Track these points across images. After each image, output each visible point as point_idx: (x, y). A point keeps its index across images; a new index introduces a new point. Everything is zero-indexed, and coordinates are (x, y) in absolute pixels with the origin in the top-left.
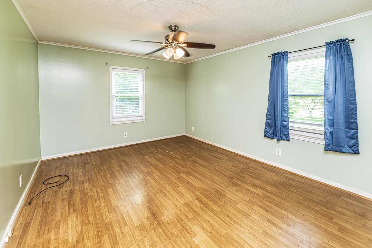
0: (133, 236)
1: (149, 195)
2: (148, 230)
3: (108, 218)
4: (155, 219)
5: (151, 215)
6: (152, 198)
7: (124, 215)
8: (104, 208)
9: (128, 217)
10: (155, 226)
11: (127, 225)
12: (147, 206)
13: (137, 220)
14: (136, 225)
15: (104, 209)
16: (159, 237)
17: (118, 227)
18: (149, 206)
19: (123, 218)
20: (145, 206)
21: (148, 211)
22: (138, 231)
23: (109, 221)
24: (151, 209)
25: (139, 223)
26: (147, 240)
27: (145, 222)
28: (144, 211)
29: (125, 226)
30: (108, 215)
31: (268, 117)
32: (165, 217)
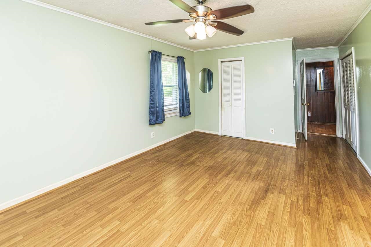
0: (291, 192)
1: (249, 208)
2: (280, 188)
3: (305, 219)
4: (269, 189)
5: (268, 193)
6: (251, 202)
7: (289, 210)
8: (307, 236)
9: (286, 205)
10: (272, 186)
11: (291, 200)
12: (263, 200)
13: (281, 198)
14: (284, 196)
15: (306, 234)
16: (277, 181)
17: (300, 205)
18: (262, 199)
19: (291, 208)
20: (264, 202)
21: (267, 197)
22: (286, 192)
23: (305, 216)
24: (263, 196)
25: (282, 195)
26: (284, 185)
27: (277, 192)
28: (269, 199)
29: (293, 201)
30: (304, 223)
31: (151, 106)
32: (261, 185)
